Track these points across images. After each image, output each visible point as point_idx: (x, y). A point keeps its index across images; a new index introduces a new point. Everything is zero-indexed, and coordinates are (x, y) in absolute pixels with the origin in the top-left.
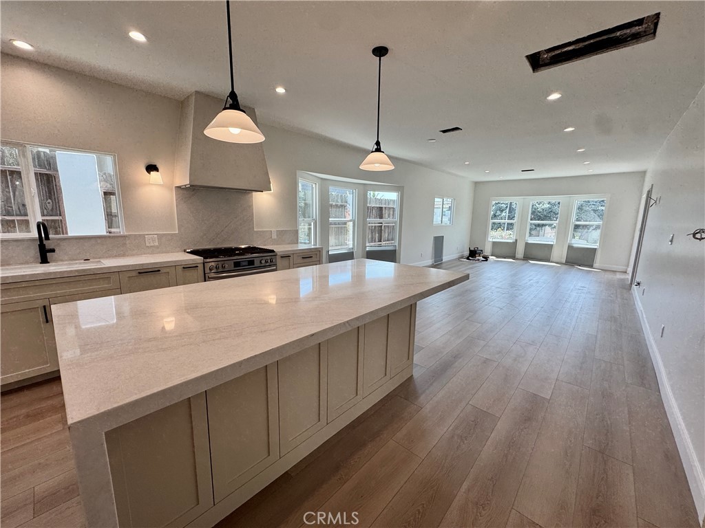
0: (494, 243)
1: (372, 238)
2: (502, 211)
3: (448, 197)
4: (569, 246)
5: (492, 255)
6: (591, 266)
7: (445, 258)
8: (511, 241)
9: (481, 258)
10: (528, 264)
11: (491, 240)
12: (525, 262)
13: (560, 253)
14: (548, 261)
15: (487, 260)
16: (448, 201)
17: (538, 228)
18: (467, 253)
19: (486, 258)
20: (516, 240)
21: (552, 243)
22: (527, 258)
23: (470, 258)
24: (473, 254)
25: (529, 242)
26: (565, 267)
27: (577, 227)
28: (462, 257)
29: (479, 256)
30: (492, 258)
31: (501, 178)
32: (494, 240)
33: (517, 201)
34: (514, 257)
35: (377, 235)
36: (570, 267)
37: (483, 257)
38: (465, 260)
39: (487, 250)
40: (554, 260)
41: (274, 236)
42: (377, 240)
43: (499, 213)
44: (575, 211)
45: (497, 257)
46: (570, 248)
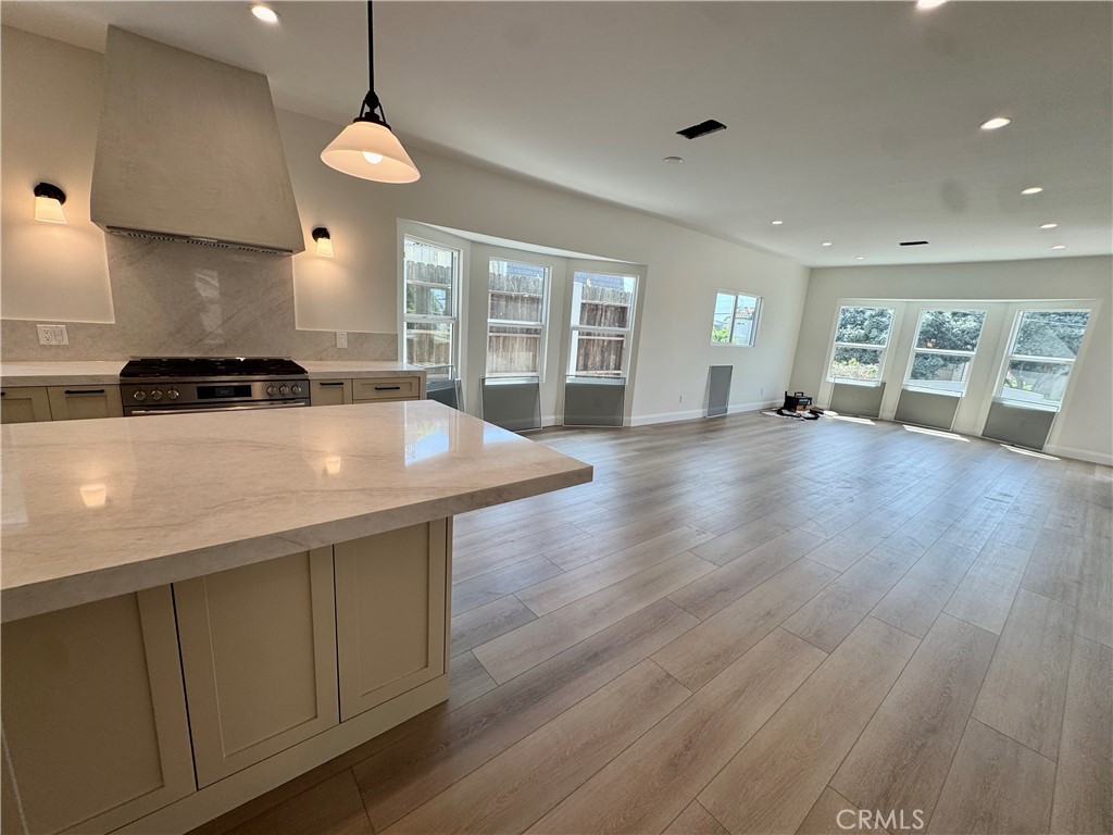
0: (837, 386)
1: (602, 361)
2: (882, 331)
3: (748, 293)
4: (993, 404)
5: (831, 410)
6: (1039, 448)
7: (733, 407)
8: (872, 385)
9: (807, 414)
10: (902, 432)
11: (832, 380)
12: (896, 427)
13: (972, 416)
14: (946, 429)
15: (816, 418)
16: (748, 302)
17: (951, 366)
18: (781, 402)
19: (816, 414)
20: (884, 384)
21: (958, 395)
22: (901, 418)
23: (785, 411)
24: (792, 403)
25: (910, 389)
26: (979, 444)
27: (1015, 366)
28: (770, 409)
29: (804, 409)
30: (830, 415)
31: (860, 260)
32: (838, 381)
33: (893, 308)
34: (874, 416)
35: (613, 357)
36: (991, 445)
37: (811, 412)
38: (774, 414)
39: (823, 398)
40: (956, 429)
41: (342, 343)
42: (612, 365)
43: (875, 332)
44: (1014, 334)
45: (841, 413)
46: (997, 407)
